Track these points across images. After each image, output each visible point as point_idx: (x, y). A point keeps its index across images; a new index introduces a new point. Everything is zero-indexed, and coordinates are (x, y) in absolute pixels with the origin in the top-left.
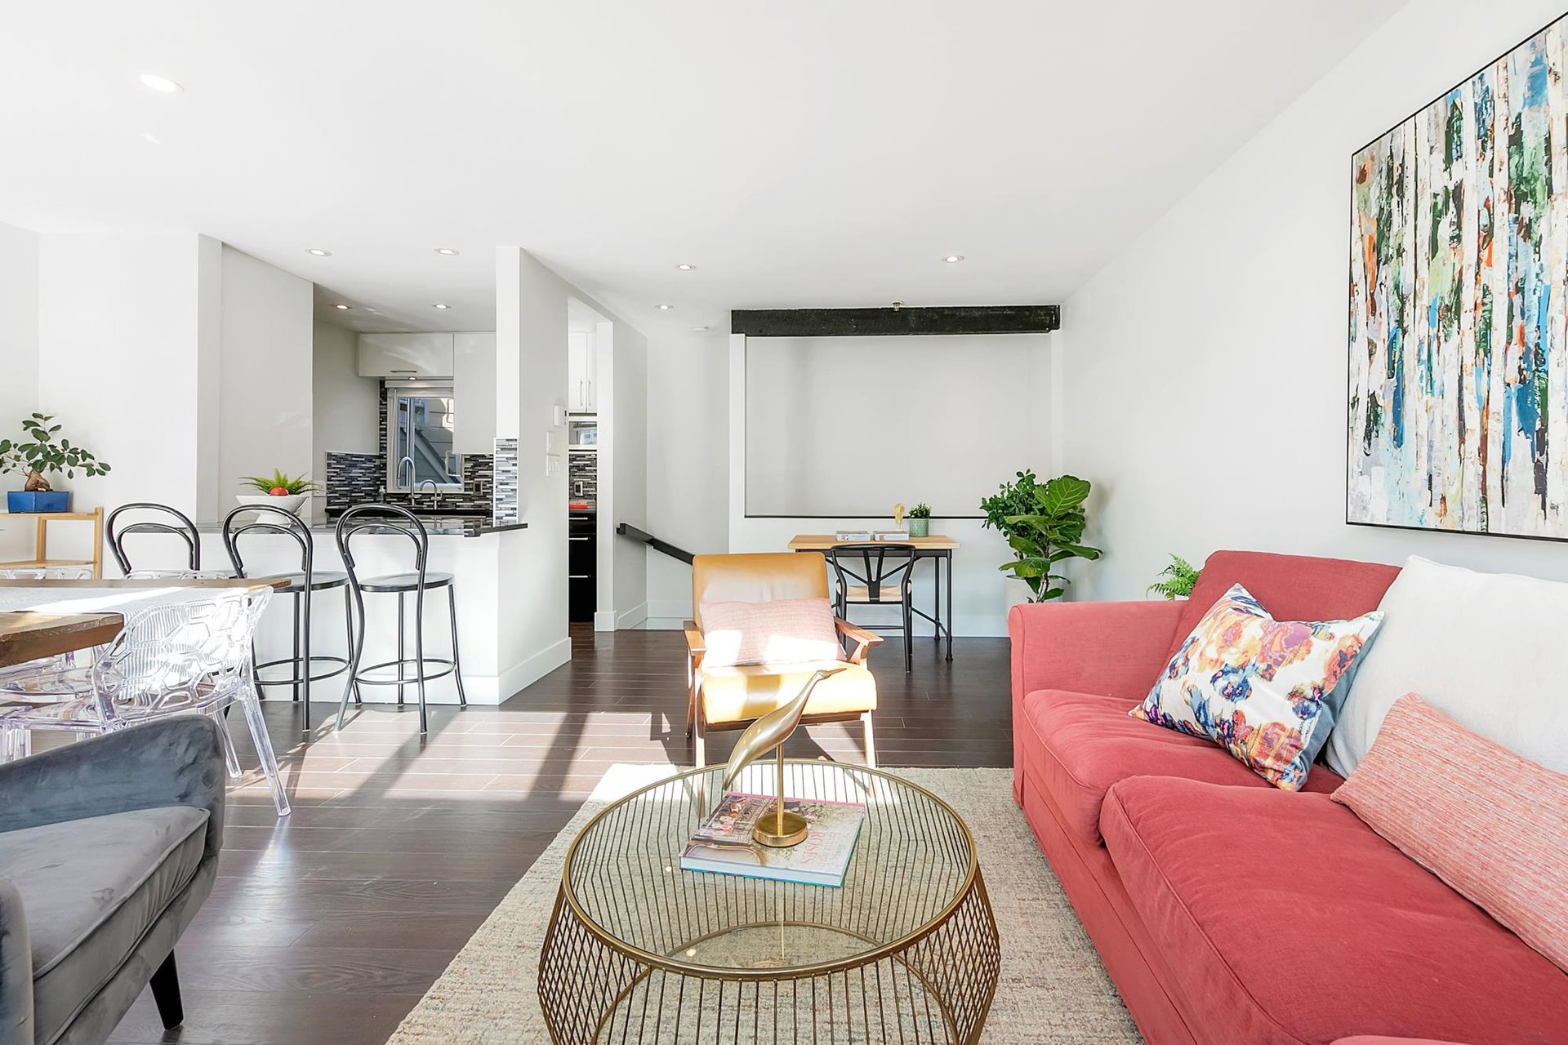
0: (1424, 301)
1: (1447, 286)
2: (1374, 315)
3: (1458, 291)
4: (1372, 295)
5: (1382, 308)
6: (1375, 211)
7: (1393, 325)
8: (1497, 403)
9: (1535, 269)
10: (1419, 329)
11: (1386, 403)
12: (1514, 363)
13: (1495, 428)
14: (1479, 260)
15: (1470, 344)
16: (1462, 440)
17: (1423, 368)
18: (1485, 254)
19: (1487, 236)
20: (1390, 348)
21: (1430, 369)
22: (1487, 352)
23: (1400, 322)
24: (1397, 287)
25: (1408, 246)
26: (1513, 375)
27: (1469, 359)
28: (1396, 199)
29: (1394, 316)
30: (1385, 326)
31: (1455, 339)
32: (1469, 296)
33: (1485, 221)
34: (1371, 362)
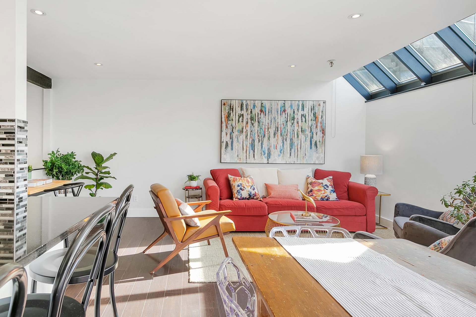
0: (237, 129)
1: (241, 128)
2: (227, 128)
3: (243, 129)
4: (227, 125)
5: (229, 127)
6: (227, 111)
7: (231, 131)
8: (248, 146)
9: (254, 130)
10: (236, 133)
11: (229, 143)
12: (251, 141)
13: (248, 149)
14: (246, 126)
15: (244, 137)
16: (243, 150)
17: (237, 139)
18: (247, 125)
19: (247, 123)
20: (230, 135)
21: (238, 139)
22: (247, 139)
23: (232, 131)
24: (232, 125)
25: (234, 119)
26: (251, 142)
27: (244, 139)
28: (231, 111)
29: (231, 130)
30: (229, 131)
31: (242, 136)
32: (244, 130)
33: (247, 121)
34: (226, 136)
